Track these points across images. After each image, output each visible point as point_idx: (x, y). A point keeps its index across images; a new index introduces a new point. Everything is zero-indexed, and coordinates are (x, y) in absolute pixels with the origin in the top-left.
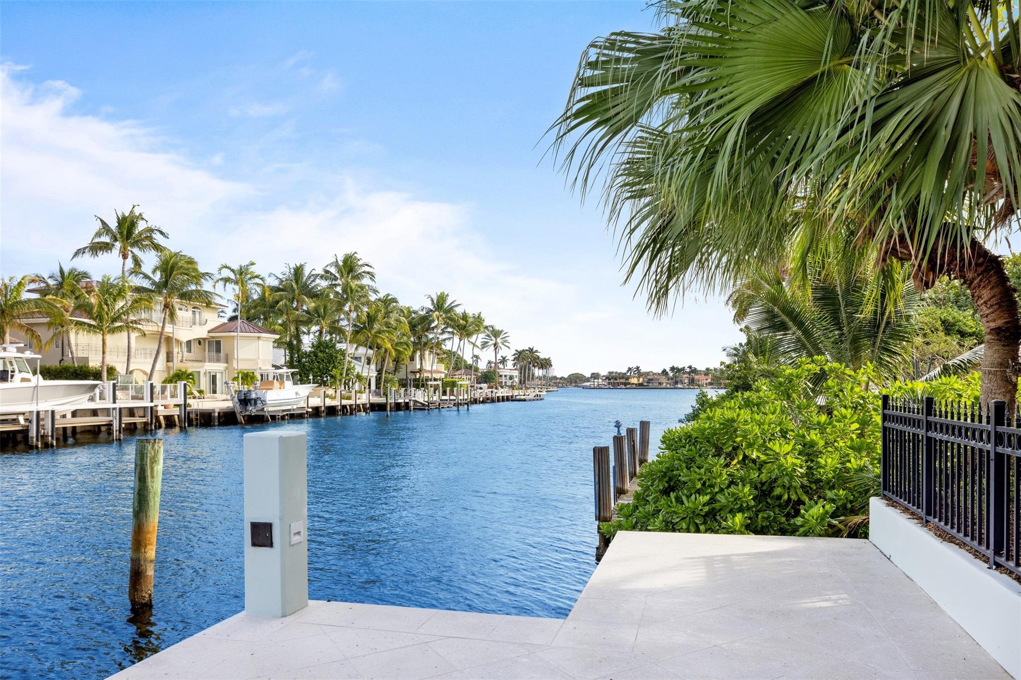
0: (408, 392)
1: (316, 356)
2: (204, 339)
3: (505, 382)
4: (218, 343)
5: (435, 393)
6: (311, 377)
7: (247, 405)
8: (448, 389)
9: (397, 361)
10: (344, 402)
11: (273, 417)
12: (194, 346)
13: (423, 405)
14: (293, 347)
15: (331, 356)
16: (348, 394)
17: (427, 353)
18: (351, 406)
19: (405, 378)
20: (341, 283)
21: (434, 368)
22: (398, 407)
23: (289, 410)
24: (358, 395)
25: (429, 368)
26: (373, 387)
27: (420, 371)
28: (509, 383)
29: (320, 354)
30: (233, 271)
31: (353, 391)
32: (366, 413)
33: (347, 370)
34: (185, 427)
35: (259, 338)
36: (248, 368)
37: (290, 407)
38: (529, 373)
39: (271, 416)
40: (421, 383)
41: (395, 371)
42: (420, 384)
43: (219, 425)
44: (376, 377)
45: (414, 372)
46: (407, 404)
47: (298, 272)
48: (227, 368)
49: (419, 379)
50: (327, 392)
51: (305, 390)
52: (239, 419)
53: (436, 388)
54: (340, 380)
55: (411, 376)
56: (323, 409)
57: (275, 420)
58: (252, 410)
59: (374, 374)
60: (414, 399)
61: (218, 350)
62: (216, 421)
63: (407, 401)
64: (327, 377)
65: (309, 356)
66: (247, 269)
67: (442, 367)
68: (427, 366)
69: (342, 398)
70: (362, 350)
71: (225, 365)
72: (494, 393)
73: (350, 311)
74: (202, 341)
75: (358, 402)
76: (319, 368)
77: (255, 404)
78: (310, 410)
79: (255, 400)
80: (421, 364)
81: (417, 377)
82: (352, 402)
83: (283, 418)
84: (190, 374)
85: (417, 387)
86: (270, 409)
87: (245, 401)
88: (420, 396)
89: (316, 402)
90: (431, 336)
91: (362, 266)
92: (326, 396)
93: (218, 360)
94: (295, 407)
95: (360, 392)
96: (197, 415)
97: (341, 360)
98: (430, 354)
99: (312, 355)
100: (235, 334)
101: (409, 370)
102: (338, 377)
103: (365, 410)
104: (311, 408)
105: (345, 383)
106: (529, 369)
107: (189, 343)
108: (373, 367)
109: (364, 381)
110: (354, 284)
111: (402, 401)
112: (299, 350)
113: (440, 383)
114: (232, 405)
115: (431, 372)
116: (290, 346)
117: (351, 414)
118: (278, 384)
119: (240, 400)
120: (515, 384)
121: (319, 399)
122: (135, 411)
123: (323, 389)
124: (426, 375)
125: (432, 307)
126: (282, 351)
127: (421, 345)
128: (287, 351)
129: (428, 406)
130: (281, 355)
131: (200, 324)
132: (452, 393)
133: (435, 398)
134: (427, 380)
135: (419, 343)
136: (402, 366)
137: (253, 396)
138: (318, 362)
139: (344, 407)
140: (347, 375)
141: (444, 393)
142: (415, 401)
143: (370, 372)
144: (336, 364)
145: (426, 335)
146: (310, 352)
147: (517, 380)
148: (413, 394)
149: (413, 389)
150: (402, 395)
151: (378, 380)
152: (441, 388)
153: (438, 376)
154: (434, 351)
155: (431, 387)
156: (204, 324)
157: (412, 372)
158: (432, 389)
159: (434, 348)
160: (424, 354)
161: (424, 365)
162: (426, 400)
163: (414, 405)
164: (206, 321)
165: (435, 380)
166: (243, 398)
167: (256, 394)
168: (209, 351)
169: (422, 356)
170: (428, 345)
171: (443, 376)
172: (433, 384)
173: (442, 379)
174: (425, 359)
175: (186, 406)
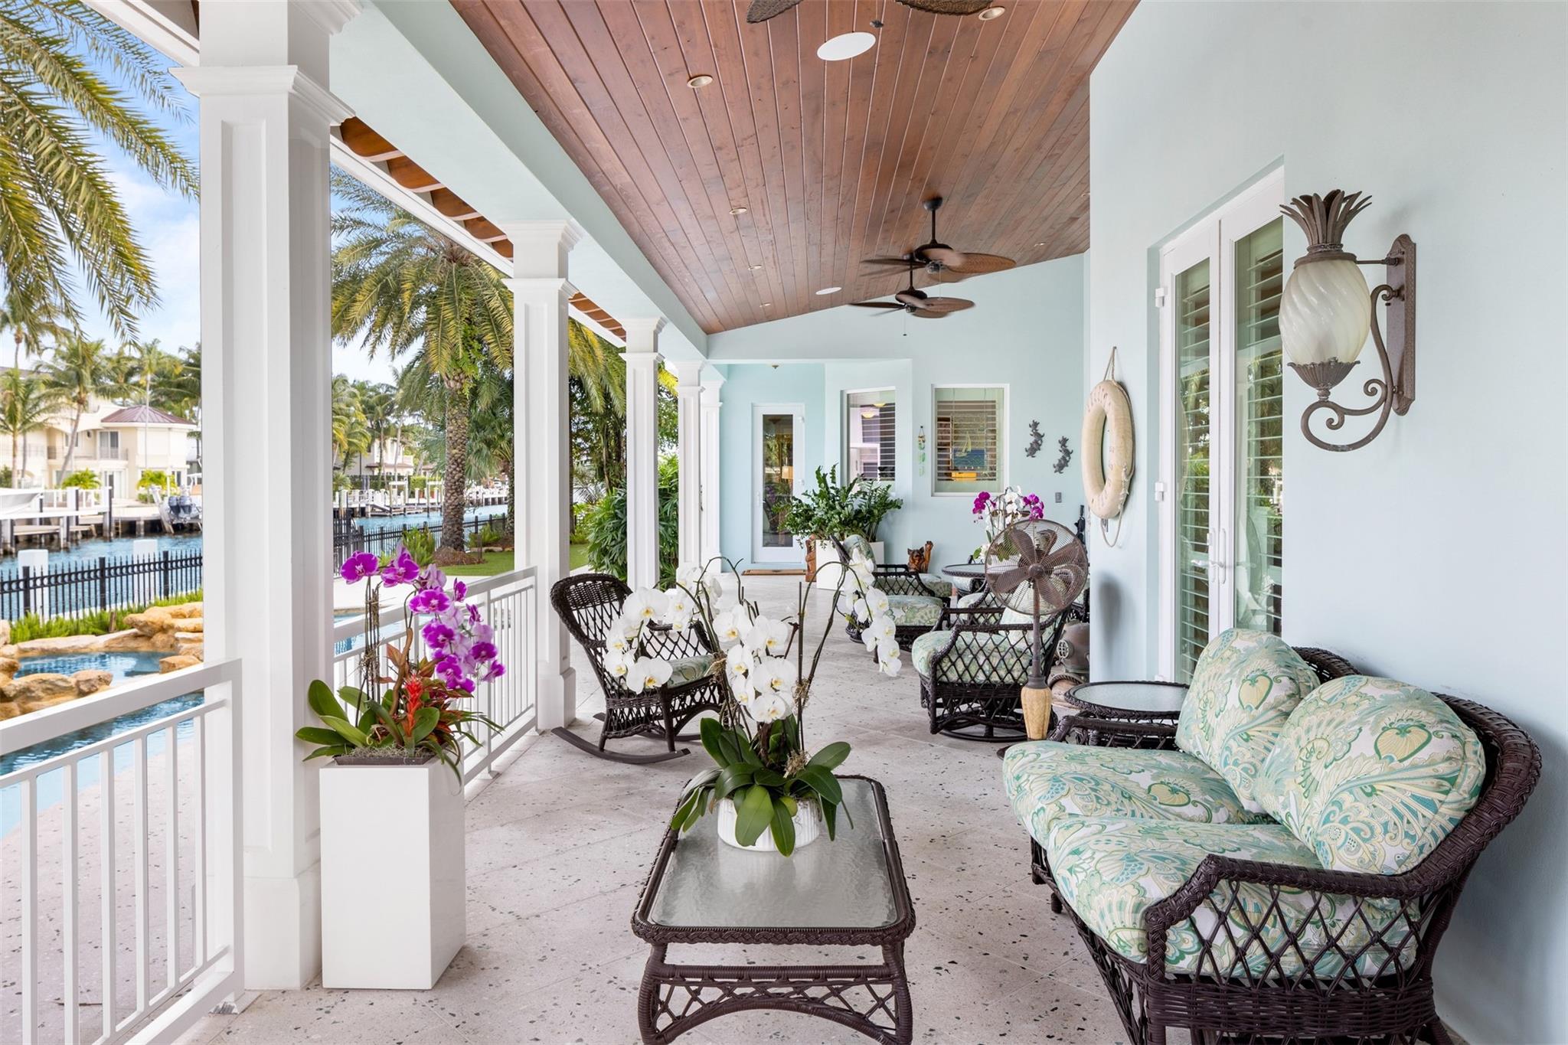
0: (365, 495)
2: (95, 431)
4: (114, 436)
5: (399, 494)
7: (179, 511)
8: (417, 490)
9: (347, 454)
12: (82, 439)
13: (384, 510)
17: (389, 442)
19: (358, 474)
21: (399, 461)
25: (391, 461)
27: (380, 465)
30: (140, 348)
35: (170, 429)
36: (155, 466)
40: (381, 481)
41: (345, 466)
42: (379, 484)
45: (371, 468)
46: (363, 510)
48: (127, 466)
49: (377, 477)
52: (166, 527)
53: (400, 489)
55: (366, 473)
58: (185, 518)
60: (372, 503)
61: (115, 444)
62: (142, 530)
63: (363, 505)
67: (410, 460)
68: (389, 458)
71: (126, 462)
72: (480, 494)
74: (92, 433)
77: (190, 510)
79: (189, 508)
80: (381, 456)
81: (376, 474)
85: (376, 487)
87: (177, 509)
88: (379, 499)
90: (394, 421)
93: (115, 456)
98: (392, 443)
100: (143, 424)
101: (364, 465)
113: (405, 483)
114: (160, 513)
115: (394, 467)
119: (171, 508)
122: (52, 520)
124: (386, 471)
125: (394, 385)
127: (380, 432)
129: (390, 512)
132: (422, 494)
133: (400, 501)
134: (389, 478)
135: (378, 429)
136: (354, 459)
137: (188, 503)
141: (412, 494)
142: (374, 506)
145: (387, 420)
148: (370, 497)
149: (370, 490)
150: (357, 499)
152: (407, 489)
153: (404, 472)
154: (399, 439)
155: (394, 487)
156: (95, 412)
157: (368, 467)
158: (396, 490)
159: (399, 435)
160: (385, 443)
161: (384, 458)
162: (388, 504)
163: (372, 510)
164: (99, 407)
165: (400, 478)
166: (175, 504)
167: (191, 500)
168: (101, 445)
169: (382, 446)
170: (392, 431)
171: (411, 471)
172: (396, 483)
173: (409, 477)
174: (386, 449)
175: (110, 513)
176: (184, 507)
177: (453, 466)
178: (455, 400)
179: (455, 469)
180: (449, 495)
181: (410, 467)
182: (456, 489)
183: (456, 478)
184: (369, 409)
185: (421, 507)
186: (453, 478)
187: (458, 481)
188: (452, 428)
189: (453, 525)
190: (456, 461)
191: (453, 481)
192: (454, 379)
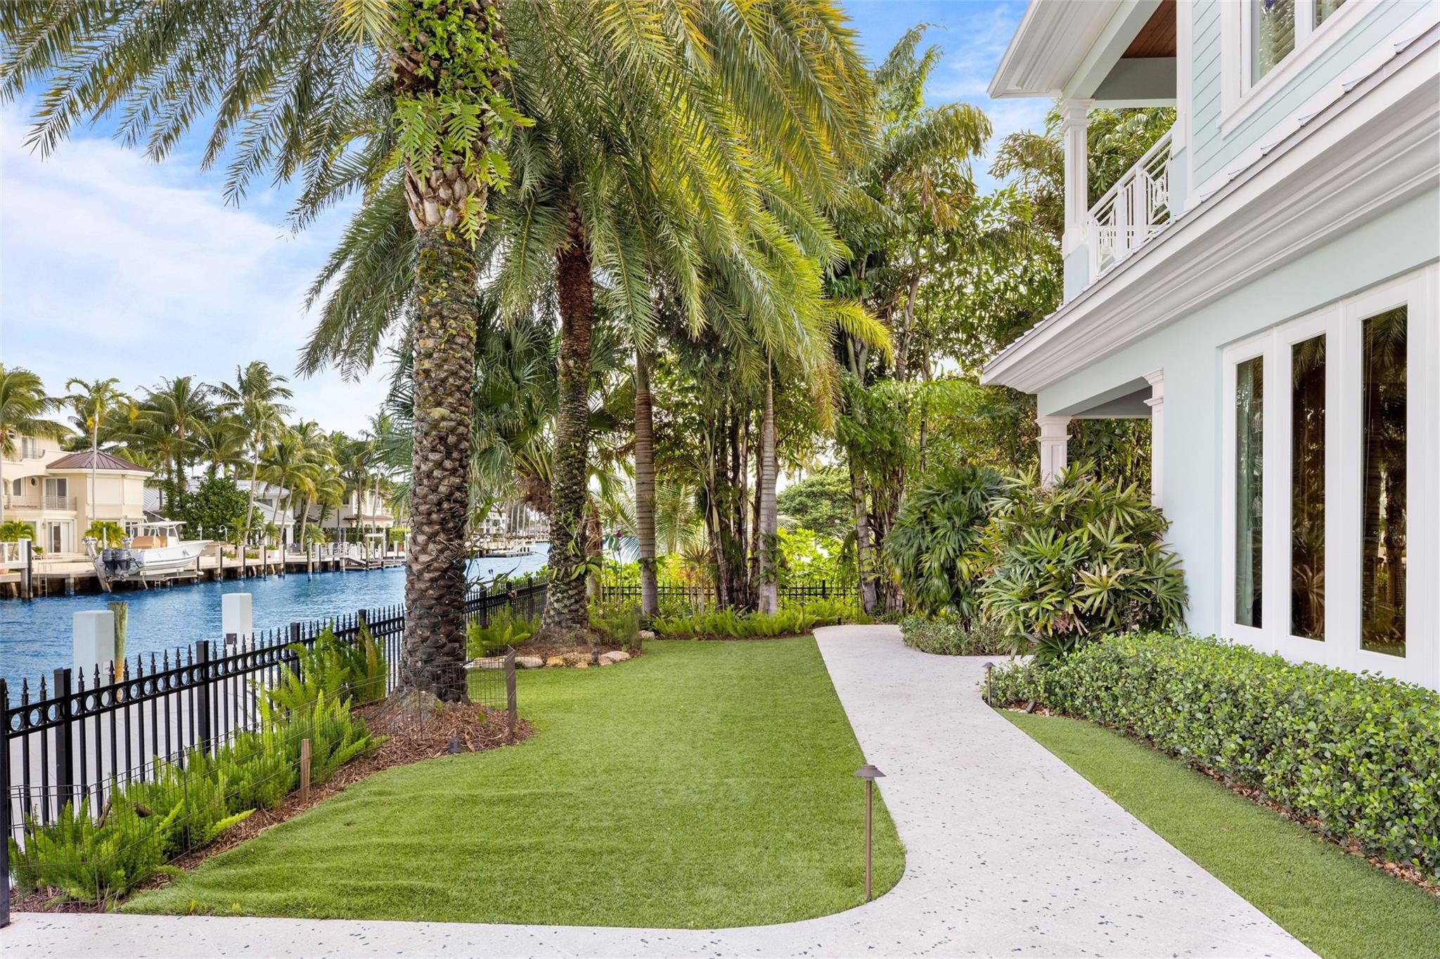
0: (339, 546)
1: (207, 500)
2: (40, 477)
3: (488, 530)
4: (62, 483)
5: (376, 547)
6: (200, 529)
7: (115, 568)
8: (396, 543)
9: (325, 506)
10: (249, 562)
11: (151, 584)
12: (26, 488)
13: (360, 564)
14: (173, 488)
15: (230, 500)
16: (254, 551)
17: (367, 493)
18: (257, 567)
19: (335, 527)
20: (243, 402)
21: (378, 513)
22: (325, 567)
23: (174, 574)
24: (268, 552)
25: (369, 514)
26: (290, 540)
27: (357, 517)
28: (493, 530)
29: (212, 498)
30: (86, 386)
31: (262, 548)
32: (280, 576)
33: (253, 520)
34: (29, 598)
35: (123, 476)
36: (107, 516)
37: (174, 570)
38: (521, 517)
39: (148, 582)
40: (358, 534)
41: (322, 518)
42: (355, 536)
43: (75, 595)
44: (294, 526)
45: (349, 520)
46: (337, 563)
47: (181, 387)
48: (76, 517)
49: (355, 529)
50: (224, 549)
51: (194, 548)
52: (103, 586)
53: (378, 542)
54: (243, 533)
55: (344, 525)
56: (219, 571)
57: (155, 587)
58: (123, 575)
59: (290, 522)
60: (347, 556)
61: (62, 492)
62: (72, 589)
63: (337, 559)
64: (223, 528)
65: (197, 500)
66: (107, 385)
67: (389, 512)
68: (367, 510)
69: (246, 556)
70: (275, 491)
71: (74, 513)
73: (256, 441)
74: (37, 480)
75: (269, 561)
76: (212, 517)
77: (128, 566)
78: (202, 573)
79: (128, 563)
80: (359, 509)
81: (354, 526)
82: (260, 562)
83: (164, 585)
84: (27, 527)
85: (353, 540)
86: (148, 573)
87: (113, 564)
88: (355, 553)
89: (209, 562)
90: (372, 471)
91: (274, 380)
92: (223, 554)
93: (62, 506)
94: (182, 570)
95: (271, 548)
96: (43, 582)
97: (243, 505)
98: (371, 495)
99: (201, 498)
100: (90, 471)
101: (342, 517)
102: (240, 529)
103: (278, 572)
104: (203, 570)
105: (249, 537)
106: (522, 512)
107: (17, 483)
108: (290, 513)
109: (276, 534)
110: (261, 404)
111: (331, 559)
112: (181, 492)
113: (383, 535)
114: (93, 568)
115: (373, 519)
116: (168, 485)
117: (259, 577)
118: (159, 541)
119: (106, 562)
120: (501, 532)
121: (214, 558)
123: (218, 546)
124: (365, 523)
125: (371, 431)
126: (155, 492)
127: (359, 482)
128: (164, 493)
129: (367, 565)
130: (155, 498)
131: (34, 457)
132: (401, 548)
133: (378, 555)
134: (368, 530)
135: (356, 480)
136: (332, 511)
137: (125, 557)
138: (210, 508)
139: (248, 569)
140: (253, 525)
141: (391, 548)
142: (349, 560)
143: (287, 519)
144: (237, 511)
145: (365, 470)
146: (200, 495)
147: (504, 526)
148: (345, 551)
149: (346, 543)
150: (331, 552)
151: (297, 530)
152: (385, 542)
153: (382, 525)
154: (377, 490)
155: (371, 539)
156: (40, 457)
157: (345, 519)
158: (373, 543)
159: (377, 487)
160: (363, 495)
161: (363, 510)
162: (364, 557)
163: (348, 564)
164: (44, 452)
165: (379, 530)
166: (110, 559)
167: (129, 554)
168: (47, 493)
169: (360, 499)
170: (369, 483)
171: (391, 524)
172: (374, 535)
173: (388, 530)
174: (365, 502)
175: (30, 570)
176: (120, 562)
177: (434, 457)
178: (439, 259)
179: (439, 465)
180: (421, 539)
181: (390, 519)
182: (443, 522)
183: (443, 489)
184: (343, 458)
185: (401, 560)
186: (434, 490)
187: (449, 497)
188: (430, 343)
189: (434, 628)
190: (442, 439)
191: (433, 498)
192: (435, 198)
